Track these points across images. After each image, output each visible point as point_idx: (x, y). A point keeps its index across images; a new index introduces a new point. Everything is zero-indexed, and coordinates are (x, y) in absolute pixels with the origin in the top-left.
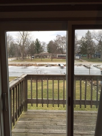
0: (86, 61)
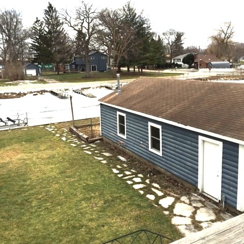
0: (54, 81)
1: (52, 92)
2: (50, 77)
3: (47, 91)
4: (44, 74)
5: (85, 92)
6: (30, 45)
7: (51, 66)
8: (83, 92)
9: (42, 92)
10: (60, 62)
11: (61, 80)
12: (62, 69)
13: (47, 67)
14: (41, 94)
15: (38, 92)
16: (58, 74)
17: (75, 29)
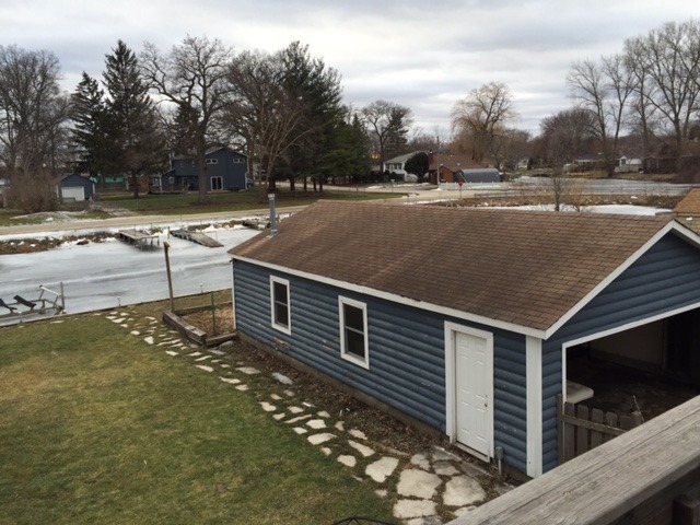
0: (127, 211)
1: (122, 238)
2: (118, 203)
3: (110, 235)
4: (102, 195)
5: (197, 235)
6: (71, 135)
7: (118, 180)
8: (194, 236)
9: (99, 237)
10: (139, 171)
11: (143, 211)
12: (144, 185)
13: (108, 180)
14: (97, 241)
15: (90, 237)
16: (136, 197)
17: (174, 100)
